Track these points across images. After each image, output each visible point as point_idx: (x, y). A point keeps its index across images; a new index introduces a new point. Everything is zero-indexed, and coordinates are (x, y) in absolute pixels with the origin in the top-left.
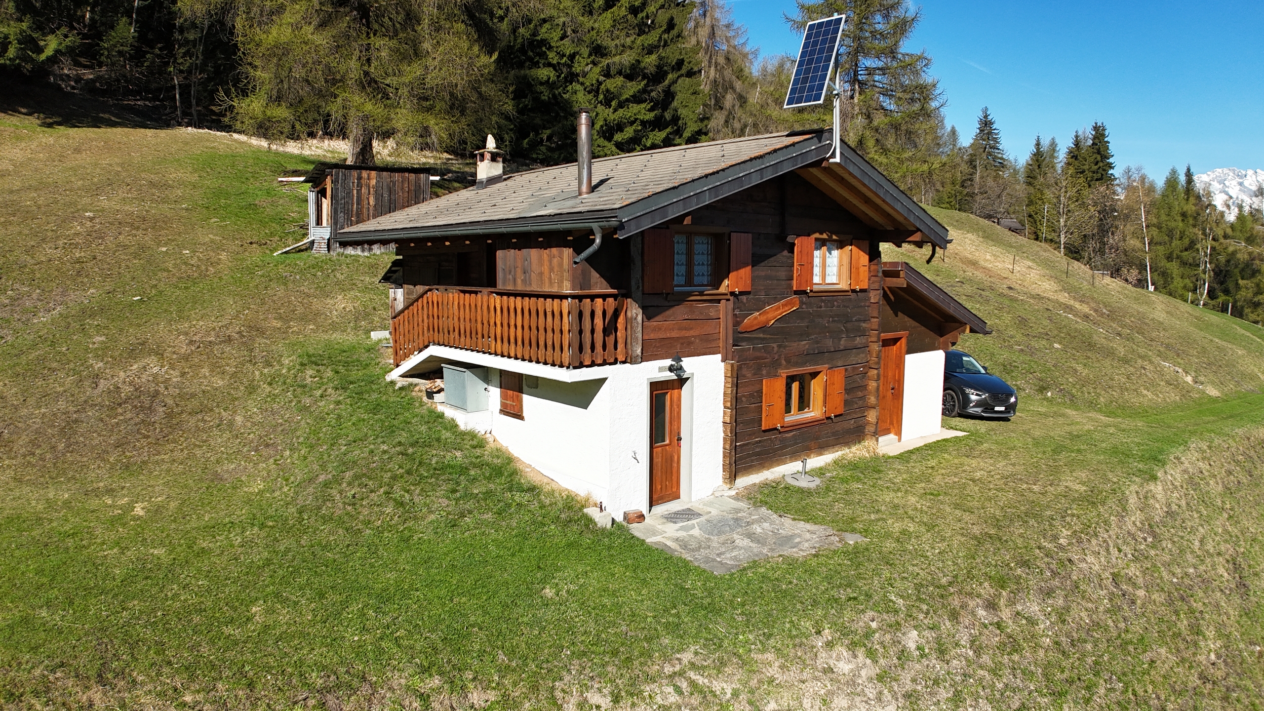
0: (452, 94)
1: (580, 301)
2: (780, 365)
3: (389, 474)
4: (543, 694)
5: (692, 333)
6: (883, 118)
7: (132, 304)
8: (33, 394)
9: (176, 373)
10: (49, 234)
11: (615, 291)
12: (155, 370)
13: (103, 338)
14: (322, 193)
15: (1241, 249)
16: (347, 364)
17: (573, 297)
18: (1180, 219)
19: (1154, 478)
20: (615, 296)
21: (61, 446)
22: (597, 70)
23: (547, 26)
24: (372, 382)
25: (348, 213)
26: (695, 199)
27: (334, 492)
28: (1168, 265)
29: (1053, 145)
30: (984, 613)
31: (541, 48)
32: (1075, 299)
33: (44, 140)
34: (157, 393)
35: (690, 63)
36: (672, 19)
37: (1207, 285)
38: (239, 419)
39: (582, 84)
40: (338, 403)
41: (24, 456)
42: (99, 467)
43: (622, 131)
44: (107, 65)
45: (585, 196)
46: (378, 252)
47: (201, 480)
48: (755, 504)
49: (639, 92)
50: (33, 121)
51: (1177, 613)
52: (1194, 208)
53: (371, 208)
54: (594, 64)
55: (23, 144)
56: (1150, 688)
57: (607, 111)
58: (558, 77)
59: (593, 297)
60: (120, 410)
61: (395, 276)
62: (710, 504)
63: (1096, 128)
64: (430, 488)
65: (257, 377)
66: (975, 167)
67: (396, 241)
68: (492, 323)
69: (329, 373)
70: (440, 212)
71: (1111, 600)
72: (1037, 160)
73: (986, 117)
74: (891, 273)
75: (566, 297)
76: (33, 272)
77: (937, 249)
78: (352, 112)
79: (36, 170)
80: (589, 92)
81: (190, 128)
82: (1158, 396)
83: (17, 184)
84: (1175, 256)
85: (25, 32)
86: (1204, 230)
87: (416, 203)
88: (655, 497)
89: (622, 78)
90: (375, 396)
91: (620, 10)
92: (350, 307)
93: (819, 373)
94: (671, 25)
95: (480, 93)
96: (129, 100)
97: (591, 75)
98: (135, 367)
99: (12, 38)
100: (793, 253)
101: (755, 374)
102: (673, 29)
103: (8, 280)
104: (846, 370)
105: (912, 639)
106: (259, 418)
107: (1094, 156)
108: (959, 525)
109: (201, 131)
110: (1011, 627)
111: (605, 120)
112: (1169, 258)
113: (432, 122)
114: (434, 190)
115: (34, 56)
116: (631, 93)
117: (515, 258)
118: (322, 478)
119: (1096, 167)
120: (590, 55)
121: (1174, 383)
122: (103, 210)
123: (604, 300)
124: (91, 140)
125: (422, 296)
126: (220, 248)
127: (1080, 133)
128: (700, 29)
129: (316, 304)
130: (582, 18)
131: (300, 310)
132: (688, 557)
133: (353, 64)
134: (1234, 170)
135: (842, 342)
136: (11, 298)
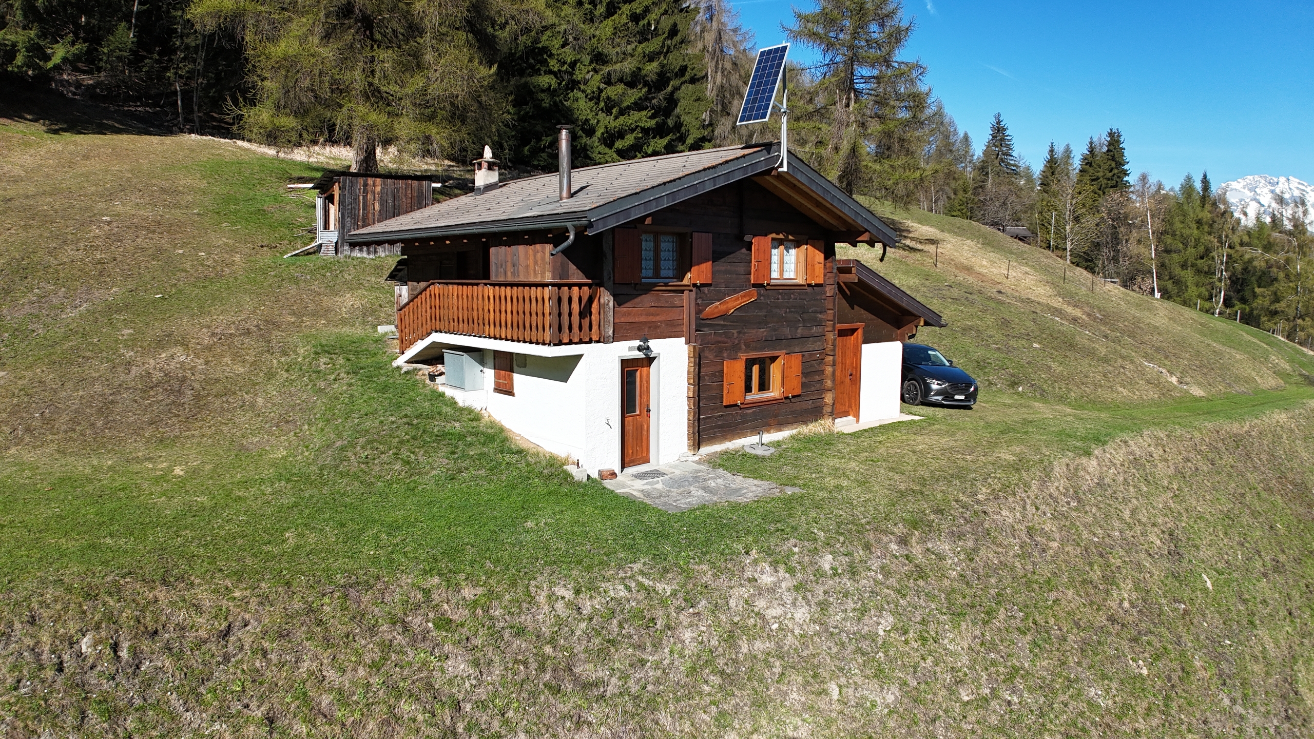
0: (452, 104)
1: (559, 289)
2: (740, 349)
3: (397, 440)
4: (520, 589)
5: (658, 318)
6: (878, 126)
7: (155, 301)
8: (70, 379)
9: (201, 361)
10: (70, 237)
11: (590, 281)
12: (182, 358)
13: (131, 331)
14: (330, 199)
15: (1258, 257)
16: (357, 353)
17: (553, 285)
18: (1194, 226)
19: (1088, 454)
20: (590, 286)
21: (100, 424)
22: (598, 77)
23: (548, 33)
24: (380, 368)
25: (355, 218)
26: (654, 203)
27: (349, 454)
28: (1183, 273)
29: (1068, 152)
30: (896, 547)
31: (542, 55)
32: (1069, 303)
33: (52, 147)
34: (185, 379)
35: (693, 69)
36: (675, 25)
37: (1223, 293)
38: (260, 401)
39: (584, 91)
40: (350, 385)
41: (66, 432)
42: (135, 441)
43: (623, 138)
44: (105, 70)
45: (565, 200)
46: (383, 255)
47: (229, 450)
48: (714, 467)
49: (640, 99)
50: (38, 128)
51: (1091, 564)
52: (1209, 215)
53: (376, 213)
54: (596, 71)
55: (33, 151)
56: (1052, 621)
57: (608, 118)
58: (560, 84)
59: (570, 286)
60: (152, 393)
61: (400, 274)
62: (675, 467)
63: (1111, 134)
64: (432, 450)
65: (275, 365)
66: (987, 173)
67: (401, 241)
68: (486, 310)
69: (341, 361)
70: (442, 215)
71: (1021, 547)
72: (1051, 167)
73: (999, 123)
74: (845, 269)
75: (547, 285)
76: (57, 271)
77: (888, 248)
78: (356, 121)
79: (48, 176)
80: (591, 100)
81: (193, 135)
82: (1134, 393)
83: (32, 190)
84: (1189, 263)
85: (33, 40)
86: (1220, 237)
87: (418, 209)
88: (627, 460)
89: (622, 86)
90: (383, 379)
91: (622, 16)
92: (358, 304)
93: (777, 357)
94: (673, 32)
95: (480, 103)
96: (130, 106)
97: (592, 83)
98: (164, 355)
99: (20, 45)
100: (751, 250)
101: (716, 356)
102: (676, 35)
103: (33, 279)
104: (803, 356)
105: (827, 562)
106: (278, 400)
107: (1109, 163)
108: (888, 482)
109: (204, 137)
110: (920, 559)
111: (606, 127)
112: (1184, 266)
113: (434, 131)
114: (435, 196)
115: (41, 63)
116: (632, 100)
117: (506, 255)
118: (339, 444)
119: (1111, 174)
120: (591, 62)
121: (1156, 383)
122: (118, 215)
123: (580, 289)
124: (99, 147)
125: (425, 289)
126: (233, 250)
127: (1095, 139)
128: (706, 34)
129: (327, 302)
130: (583, 26)
131: (311, 307)
132: (648, 501)
133: (357, 74)
134: (1266, 177)
135: (799, 331)
136: (38, 296)
